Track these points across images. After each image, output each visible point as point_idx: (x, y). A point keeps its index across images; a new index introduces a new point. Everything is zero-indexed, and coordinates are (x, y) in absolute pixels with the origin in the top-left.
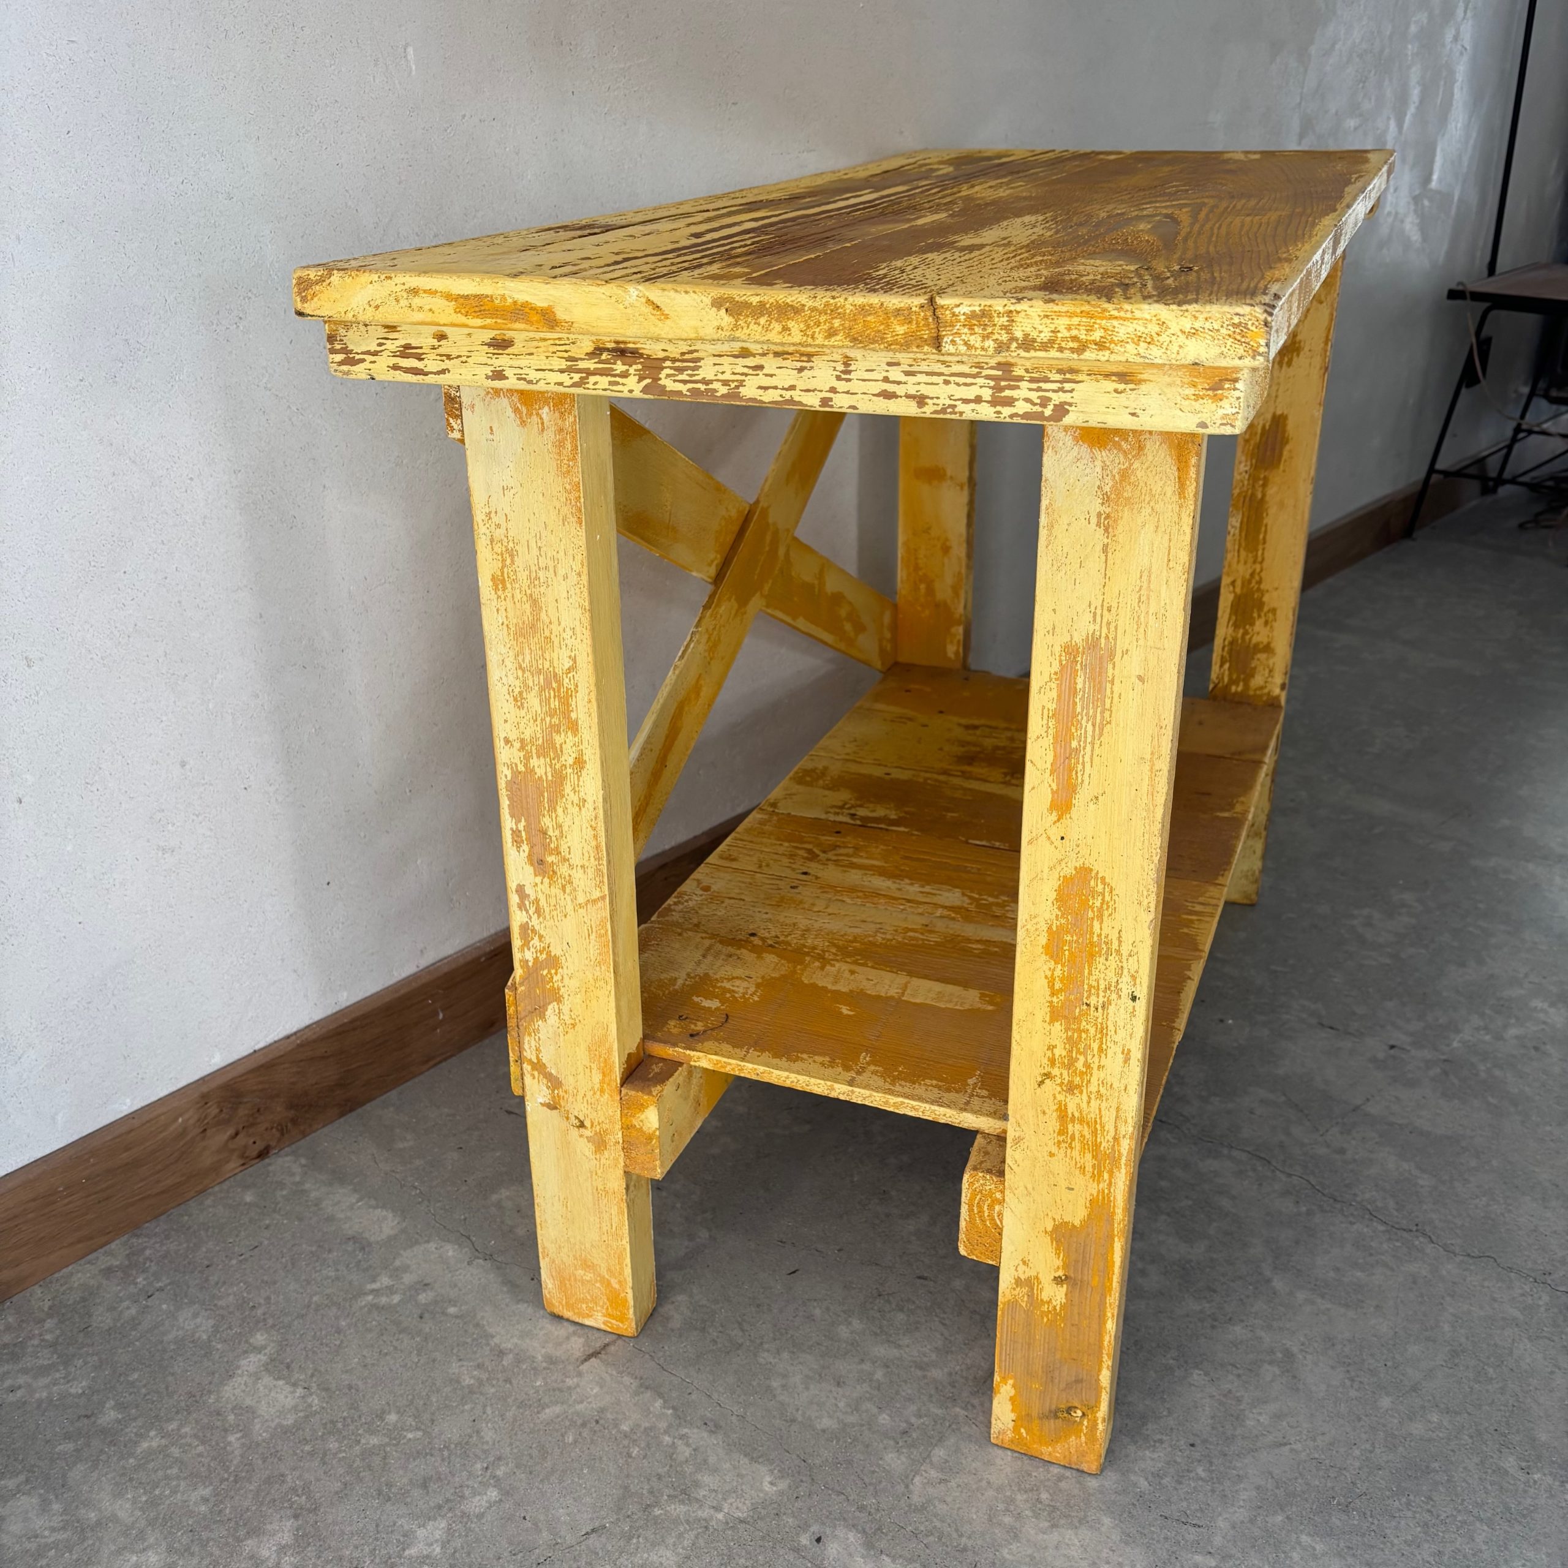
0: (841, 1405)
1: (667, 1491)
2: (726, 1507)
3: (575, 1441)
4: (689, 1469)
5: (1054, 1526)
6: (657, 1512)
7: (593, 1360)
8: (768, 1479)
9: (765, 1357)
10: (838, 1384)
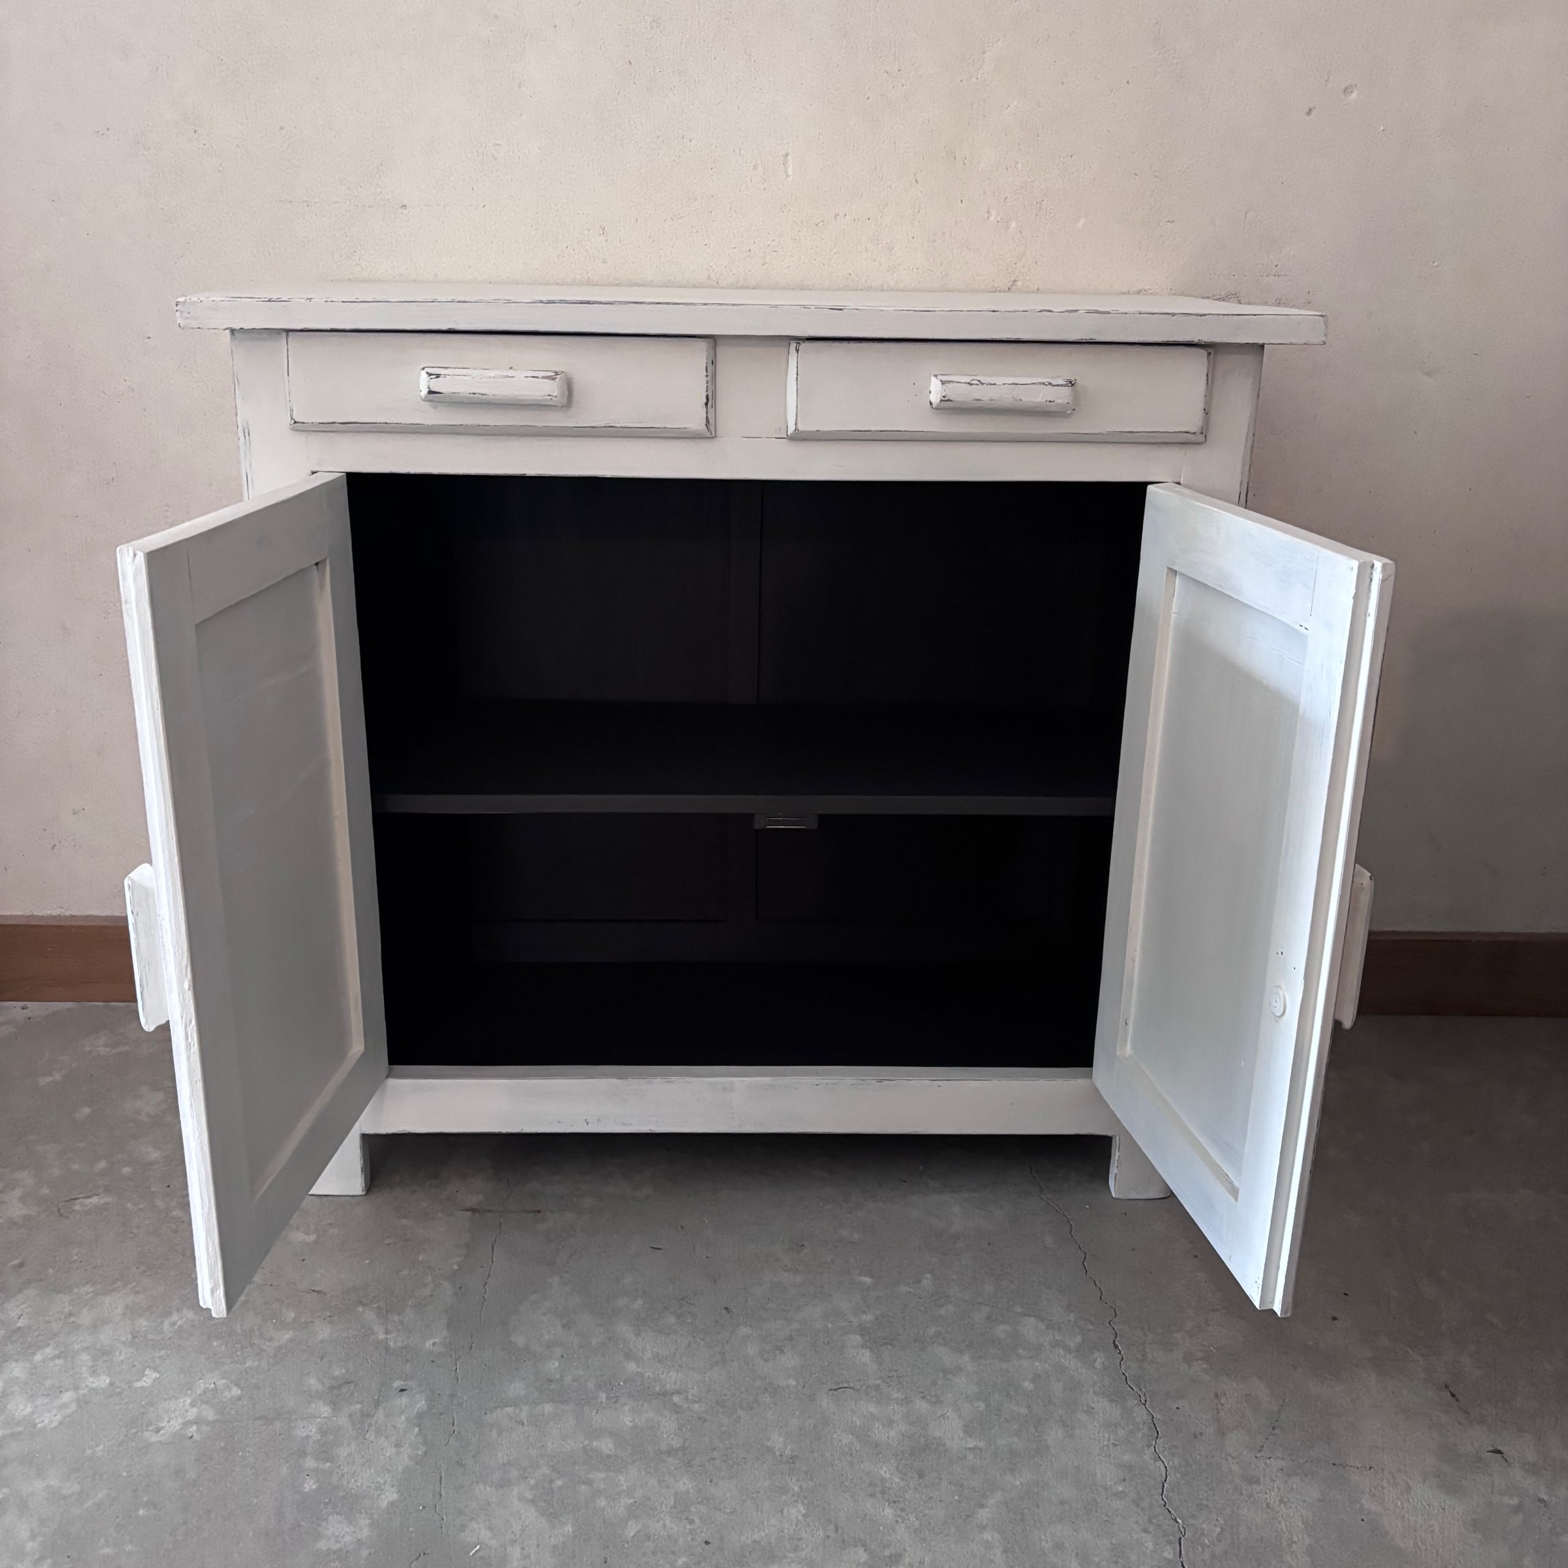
0: (547, 1337)
1: (382, 1304)
2: (394, 1335)
3: (389, 1244)
4: (410, 1303)
5: (533, 1502)
6: (360, 1309)
7: (469, 1214)
8: (436, 1340)
9: (555, 1281)
10: (563, 1327)
